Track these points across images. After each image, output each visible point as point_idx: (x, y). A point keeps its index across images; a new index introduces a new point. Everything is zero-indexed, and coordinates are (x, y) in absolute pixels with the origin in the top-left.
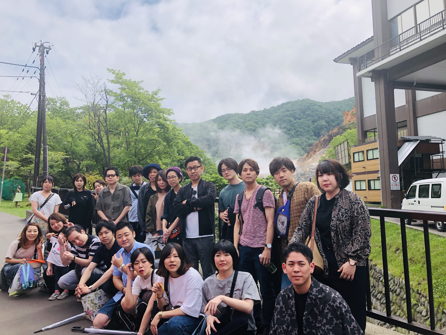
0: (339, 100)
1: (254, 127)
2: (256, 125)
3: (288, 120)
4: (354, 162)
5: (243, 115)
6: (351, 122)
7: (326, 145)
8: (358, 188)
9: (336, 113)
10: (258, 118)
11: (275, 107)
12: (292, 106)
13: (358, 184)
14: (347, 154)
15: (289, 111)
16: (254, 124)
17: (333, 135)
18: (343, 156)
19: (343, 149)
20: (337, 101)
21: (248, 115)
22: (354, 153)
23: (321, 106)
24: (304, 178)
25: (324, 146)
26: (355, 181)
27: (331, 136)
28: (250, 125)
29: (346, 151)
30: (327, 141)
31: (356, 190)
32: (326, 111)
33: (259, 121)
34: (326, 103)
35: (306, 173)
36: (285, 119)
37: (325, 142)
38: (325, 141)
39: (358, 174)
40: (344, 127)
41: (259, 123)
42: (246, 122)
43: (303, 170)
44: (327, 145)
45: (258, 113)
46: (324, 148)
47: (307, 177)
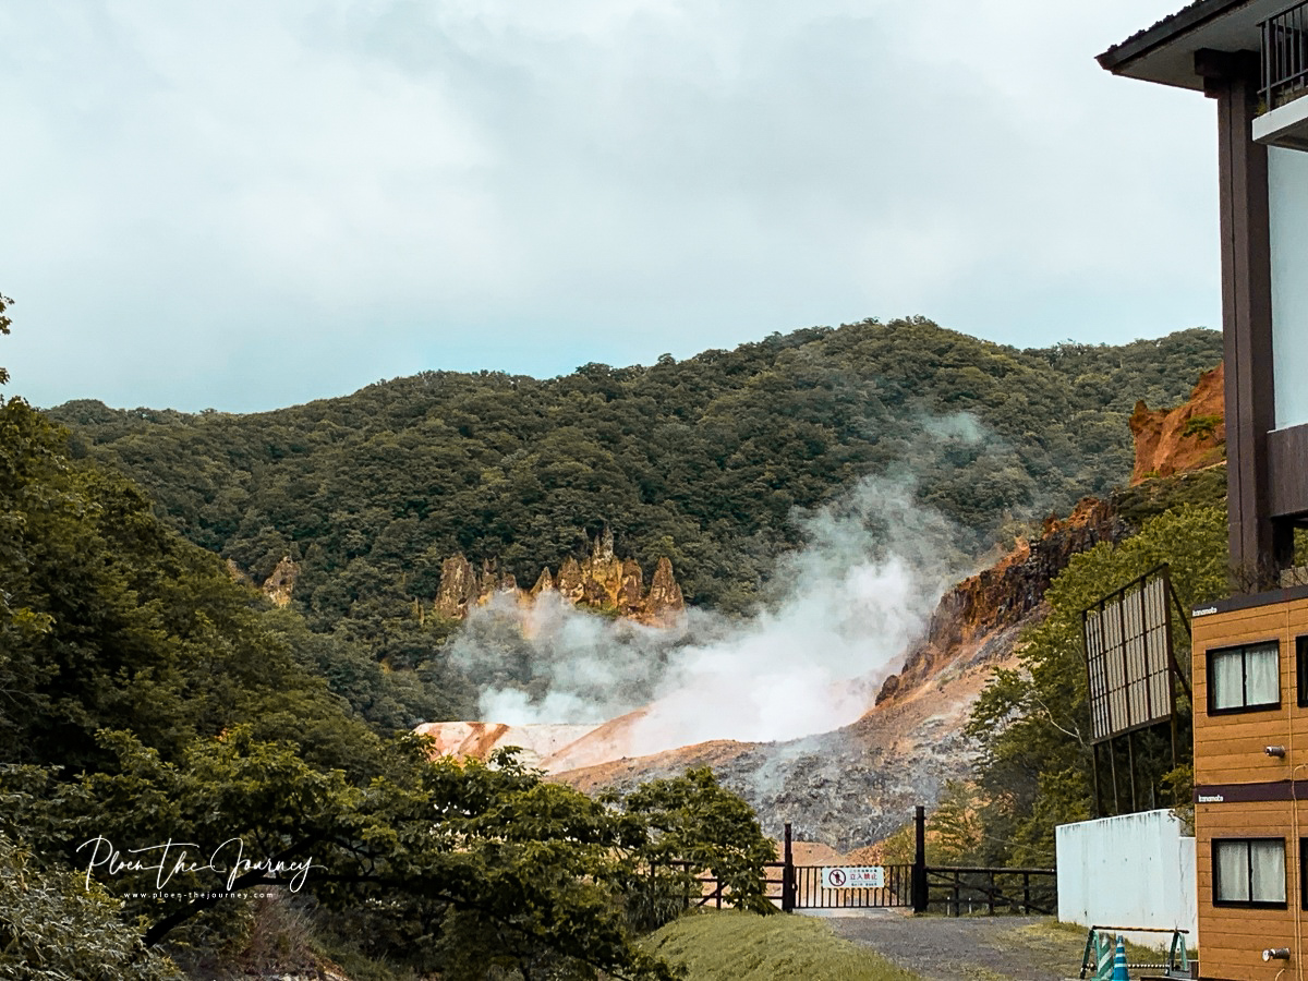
0: (1111, 344)
1: (594, 465)
2: (603, 452)
3: (799, 436)
4: (1213, 711)
5: (529, 387)
6: (1178, 474)
7: (1021, 604)
8: (1235, 888)
9: (1090, 417)
10: (618, 413)
11: (728, 355)
12: (833, 354)
13: (1234, 863)
14: (1160, 660)
15: (812, 386)
16: (593, 447)
17: (1065, 546)
18: (1137, 671)
19: (1134, 629)
20: (1096, 344)
21: (563, 386)
22: (1212, 656)
23: (998, 370)
24: (882, 802)
25: (1010, 607)
26: (1217, 844)
27: (1056, 549)
28: (568, 452)
29: (1159, 639)
30: (1027, 577)
31: (1218, 902)
32: (1032, 404)
33: (627, 433)
34: (1029, 352)
35: (891, 770)
36: (783, 433)
37: (1020, 586)
38: (1020, 578)
39: (1235, 794)
40: (1136, 502)
41: (626, 439)
42: (543, 428)
43: (879, 751)
44: (1027, 607)
45: (623, 384)
46: (1015, 622)
47: (902, 796)
